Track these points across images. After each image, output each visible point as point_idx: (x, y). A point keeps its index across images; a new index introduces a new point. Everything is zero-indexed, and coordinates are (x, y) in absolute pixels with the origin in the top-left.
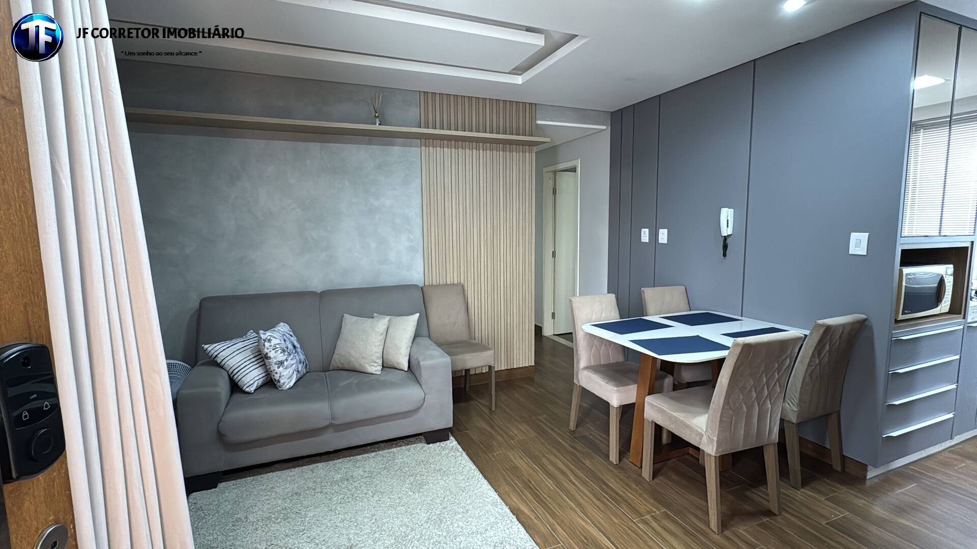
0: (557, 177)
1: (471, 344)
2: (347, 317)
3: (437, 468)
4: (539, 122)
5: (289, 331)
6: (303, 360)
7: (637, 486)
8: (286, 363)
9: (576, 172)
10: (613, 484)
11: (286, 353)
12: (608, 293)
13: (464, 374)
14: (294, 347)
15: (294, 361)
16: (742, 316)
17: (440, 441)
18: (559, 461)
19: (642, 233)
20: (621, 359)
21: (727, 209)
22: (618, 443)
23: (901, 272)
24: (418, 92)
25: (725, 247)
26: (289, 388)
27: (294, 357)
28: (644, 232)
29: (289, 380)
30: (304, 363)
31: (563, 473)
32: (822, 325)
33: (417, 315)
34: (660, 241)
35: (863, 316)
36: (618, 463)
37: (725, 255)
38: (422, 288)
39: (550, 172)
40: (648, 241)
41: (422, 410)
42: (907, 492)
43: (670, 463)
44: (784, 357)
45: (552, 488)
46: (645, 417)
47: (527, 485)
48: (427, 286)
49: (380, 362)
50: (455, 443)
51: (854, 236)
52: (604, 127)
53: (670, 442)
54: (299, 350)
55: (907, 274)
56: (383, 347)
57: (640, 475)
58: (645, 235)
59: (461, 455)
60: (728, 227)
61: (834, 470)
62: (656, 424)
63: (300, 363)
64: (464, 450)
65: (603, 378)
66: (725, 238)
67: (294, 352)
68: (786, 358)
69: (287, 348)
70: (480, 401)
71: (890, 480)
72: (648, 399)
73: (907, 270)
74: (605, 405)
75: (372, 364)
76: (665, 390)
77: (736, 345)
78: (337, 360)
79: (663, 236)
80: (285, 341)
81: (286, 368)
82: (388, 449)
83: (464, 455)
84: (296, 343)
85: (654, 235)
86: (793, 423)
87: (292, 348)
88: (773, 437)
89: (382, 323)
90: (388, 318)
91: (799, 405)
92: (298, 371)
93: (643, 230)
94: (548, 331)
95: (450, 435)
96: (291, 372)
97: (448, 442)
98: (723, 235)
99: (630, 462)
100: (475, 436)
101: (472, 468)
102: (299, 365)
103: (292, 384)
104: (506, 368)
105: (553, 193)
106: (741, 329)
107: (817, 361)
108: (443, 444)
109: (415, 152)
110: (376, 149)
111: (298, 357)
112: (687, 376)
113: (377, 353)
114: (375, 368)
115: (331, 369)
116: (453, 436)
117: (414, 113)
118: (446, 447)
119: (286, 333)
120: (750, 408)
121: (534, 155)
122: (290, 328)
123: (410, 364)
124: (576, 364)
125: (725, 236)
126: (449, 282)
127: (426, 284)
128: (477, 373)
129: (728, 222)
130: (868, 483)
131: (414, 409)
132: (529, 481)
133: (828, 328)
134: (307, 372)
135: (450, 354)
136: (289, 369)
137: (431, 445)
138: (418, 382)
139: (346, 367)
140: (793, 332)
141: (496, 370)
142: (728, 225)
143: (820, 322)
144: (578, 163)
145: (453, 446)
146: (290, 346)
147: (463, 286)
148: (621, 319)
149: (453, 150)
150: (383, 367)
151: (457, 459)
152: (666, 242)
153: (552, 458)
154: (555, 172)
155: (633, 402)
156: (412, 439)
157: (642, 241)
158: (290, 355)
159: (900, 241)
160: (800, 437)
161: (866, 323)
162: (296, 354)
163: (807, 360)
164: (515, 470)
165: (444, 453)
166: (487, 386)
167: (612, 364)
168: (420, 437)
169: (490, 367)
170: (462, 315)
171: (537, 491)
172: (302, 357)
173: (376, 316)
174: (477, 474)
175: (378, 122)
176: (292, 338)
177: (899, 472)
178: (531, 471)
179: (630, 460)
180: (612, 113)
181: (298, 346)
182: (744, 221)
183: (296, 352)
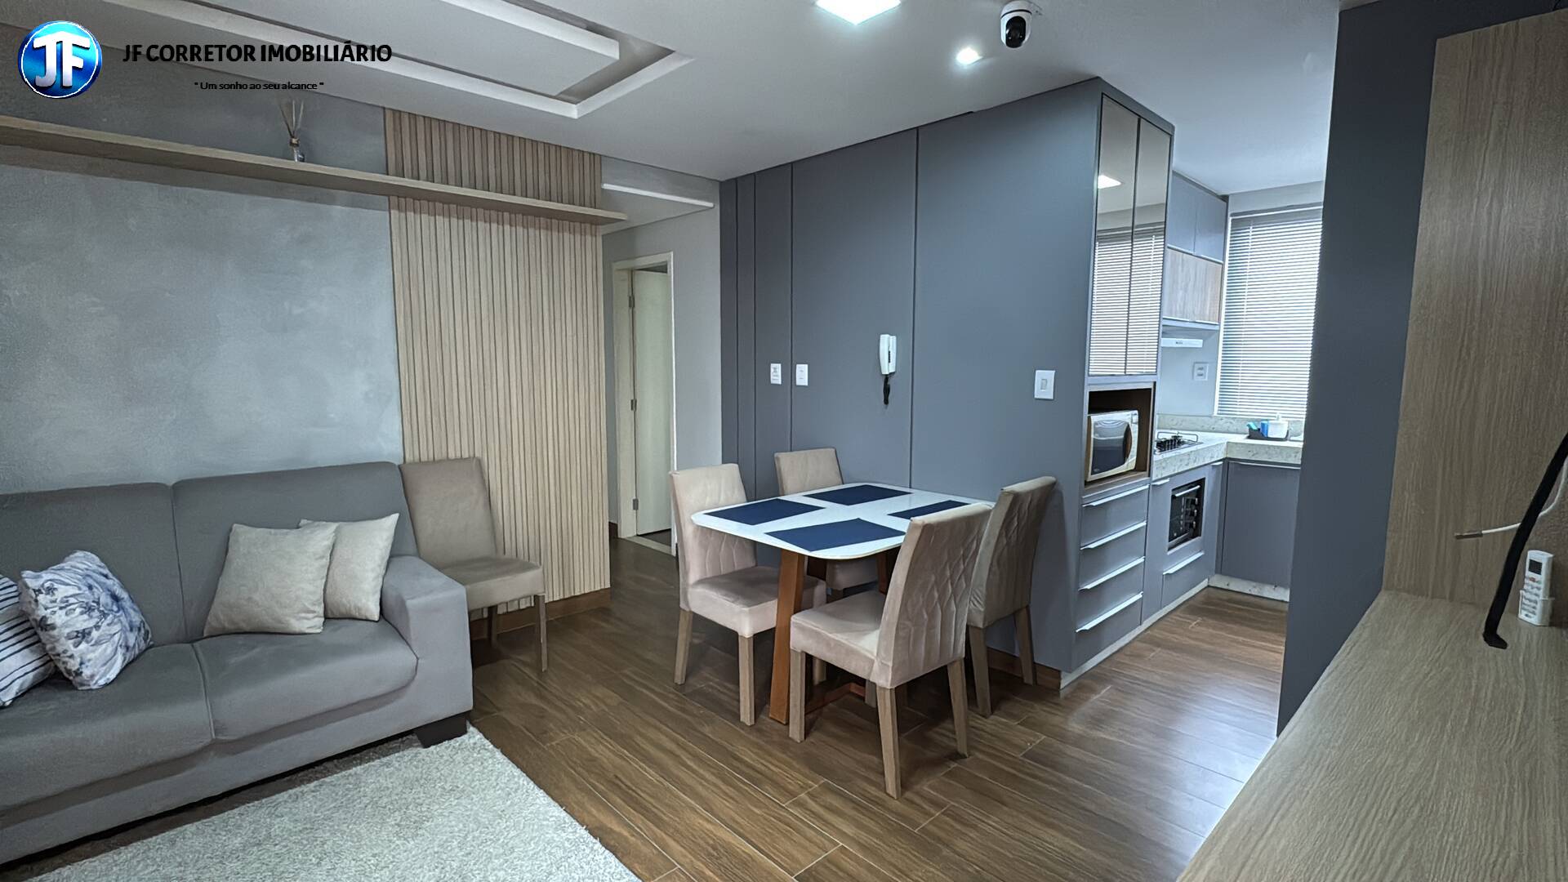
0: (636, 279)
1: (499, 562)
2: (238, 528)
3: (448, 787)
4: (606, 186)
5: (100, 566)
6: (138, 624)
7: (784, 753)
8: (95, 634)
9: (666, 272)
10: (749, 756)
11: (96, 613)
12: (724, 462)
13: (486, 615)
14: (116, 598)
15: (117, 628)
16: (910, 487)
17: (450, 739)
18: (663, 738)
19: (772, 370)
20: (750, 562)
21: (887, 336)
22: (752, 692)
23: (1089, 418)
24: (381, 111)
25: (887, 390)
26: (106, 685)
27: (116, 620)
28: (775, 369)
29: (104, 668)
30: (139, 629)
31: (671, 753)
32: (1009, 493)
33: (395, 517)
34: (799, 382)
35: (1051, 479)
36: (753, 723)
37: (886, 402)
38: (400, 467)
39: (623, 270)
40: (780, 383)
41: (413, 686)
42: (1101, 697)
43: (825, 710)
44: (970, 540)
45: (655, 781)
46: (791, 648)
47: (615, 784)
48: (410, 464)
49: (320, 610)
50: (479, 736)
51: (1040, 375)
52: (710, 205)
53: (825, 679)
54: (127, 604)
55: (1096, 424)
56: (324, 581)
57: (788, 737)
58: (776, 374)
59: (493, 757)
60: (889, 362)
61: (1026, 684)
62: (807, 654)
63: (131, 630)
64: (496, 746)
65: (725, 595)
66: (887, 378)
67: (115, 609)
68: (973, 541)
69: (98, 603)
70: (521, 658)
71: (1086, 685)
72: (796, 619)
73: (1095, 418)
74: (732, 636)
75: (303, 615)
76: (816, 601)
77: (913, 527)
78: (219, 616)
79: (802, 374)
80: (90, 587)
81: (98, 643)
82: (342, 770)
83: (499, 755)
84: (119, 591)
85: (789, 374)
86: (980, 629)
87: (109, 600)
88: (959, 651)
89: (321, 536)
90: (334, 526)
91: (987, 604)
92: (127, 648)
93: (773, 366)
94: (627, 531)
95: (468, 723)
96: (110, 650)
97: (465, 737)
98: (883, 373)
99: (771, 718)
100: (513, 718)
101: (515, 774)
102: (128, 634)
103: (112, 675)
104: (562, 597)
105: (630, 306)
106: (910, 505)
107: (1005, 542)
108: (456, 742)
109: (375, 219)
110: (291, 206)
111: (126, 617)
112: (843, 580)
113: (314, 593)
114: (312, 623)
115: (205, 635)
116: (473, 726)
117: (372, 145)
118: (463, 746)
119: (94, 571)
120: (932, 616)
121: (600, 240)
122: (102, 560)
123: (383, 607)
124: (684, 578)
125: (886, 375)
126: (452, 455)
127: (407, 460)
128: (510, 610)
129: (889, 354)
130: (1063, 694)
131: (398, 687)
132: (617, 777)
133: (1017, 497)
134: (151, 647)
135: (463, 582)
136: (104, 646)
137: (432, 748)
138: (403, 638)
139: (245, 626)
140: (976, 506)
141: (546, 601)
142: (889, 359)
143: (1008, 488)
144: (670, 258)
145: (475, 744)
146: (105, 599)
147: (479, 461)
148: (748, 501)
149: (454, 220)
150: (326, 618)
151: (486, 764)
152: (806, 384)
153: (652, 733)
154: (632, 272)
155: (773, 627)
156: (393, 744)
157: (773, 382)
158: (104, 615)
159: (1088, 380)
160: (988, 648)
161: (1055, 487)
162: (121, 612)
163: (993, 542)
164: (591, 764)
165: (458, 758)
166: (531, 632)
167: (740, 571)
168: (410, 737)
169: (536, 597)
170: (480, 511)
171: (630, 791)
172: (137, 619)
173: (304, 525)
174: (525, 783)
175: (297, 155)
176: (109, 582)
177: (1093, 675)
178: (618, 761)
179: (770, 715)
180: (721, 183)
181: (124, 595)
182: (909, 353)
183: (120, 608)
